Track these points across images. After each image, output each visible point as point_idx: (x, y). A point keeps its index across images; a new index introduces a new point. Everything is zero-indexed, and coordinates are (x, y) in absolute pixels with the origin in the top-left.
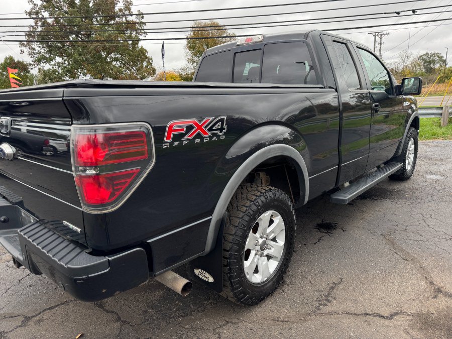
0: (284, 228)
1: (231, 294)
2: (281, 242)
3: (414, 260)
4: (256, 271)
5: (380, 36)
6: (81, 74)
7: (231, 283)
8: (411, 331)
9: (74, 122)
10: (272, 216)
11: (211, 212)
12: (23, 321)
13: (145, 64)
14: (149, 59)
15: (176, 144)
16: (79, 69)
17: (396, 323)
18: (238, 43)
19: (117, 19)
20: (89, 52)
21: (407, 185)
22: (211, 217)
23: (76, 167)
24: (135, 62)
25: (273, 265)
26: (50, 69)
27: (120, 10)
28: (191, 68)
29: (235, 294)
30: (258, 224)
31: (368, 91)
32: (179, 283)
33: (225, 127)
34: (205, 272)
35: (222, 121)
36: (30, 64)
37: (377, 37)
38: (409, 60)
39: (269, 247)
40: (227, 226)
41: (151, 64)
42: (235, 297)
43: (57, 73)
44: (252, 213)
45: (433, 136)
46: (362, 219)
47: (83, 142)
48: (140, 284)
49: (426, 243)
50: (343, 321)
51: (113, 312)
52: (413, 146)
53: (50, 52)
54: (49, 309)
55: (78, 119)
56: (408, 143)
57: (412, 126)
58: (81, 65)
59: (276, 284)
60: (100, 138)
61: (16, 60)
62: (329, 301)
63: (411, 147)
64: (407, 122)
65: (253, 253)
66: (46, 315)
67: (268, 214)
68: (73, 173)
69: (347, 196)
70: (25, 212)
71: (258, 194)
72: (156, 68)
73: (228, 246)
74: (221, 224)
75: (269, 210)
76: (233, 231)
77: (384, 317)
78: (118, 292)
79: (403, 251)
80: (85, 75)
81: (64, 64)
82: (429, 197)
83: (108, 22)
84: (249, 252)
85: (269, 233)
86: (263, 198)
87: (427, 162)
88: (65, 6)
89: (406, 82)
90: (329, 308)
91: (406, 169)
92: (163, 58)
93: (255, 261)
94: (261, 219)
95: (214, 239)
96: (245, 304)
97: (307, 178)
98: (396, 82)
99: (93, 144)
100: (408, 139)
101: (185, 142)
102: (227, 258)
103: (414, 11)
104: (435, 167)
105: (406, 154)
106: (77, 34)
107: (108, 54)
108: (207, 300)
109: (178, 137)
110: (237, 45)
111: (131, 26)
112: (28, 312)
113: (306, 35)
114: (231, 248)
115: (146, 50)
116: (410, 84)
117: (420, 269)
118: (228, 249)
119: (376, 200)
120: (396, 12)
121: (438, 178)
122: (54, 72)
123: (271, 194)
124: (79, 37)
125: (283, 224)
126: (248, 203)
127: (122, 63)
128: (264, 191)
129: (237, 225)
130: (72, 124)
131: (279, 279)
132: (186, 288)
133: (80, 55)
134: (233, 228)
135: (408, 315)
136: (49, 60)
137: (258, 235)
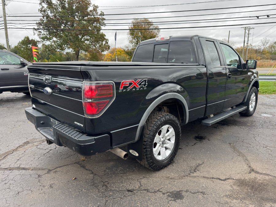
0: (174, 135)
1: (146, 163)
2: (173, 141)
3: (243, 156)
4: (159, 154)
5: (248, 30)
6: (67, 48)
7: (147, 157)
8: (233, 186)
9: (84, 80)
10: (168, 128)
11: (138, 123)
12: (48, 171)
13: (104, 43)
14: (106, 40)
15: (124, 90)
16: (65, 44)
17: (227, 183)
18: (157, 40)
19: (89, 16)
20: (72, 35)
21: (250, 119)
22: (138, 125)
23: (84, 98)
24: (98, 41)
25: (168, 153)
26: (49, 44)
27: (91, 11)
28: (131, 46)
29: (148, 163)
30: (161, 131)
31: (224, 67)
32: (123, 153)
33: (147, 84)
34: (135, 151)
35: (145, 81)
36: (38, 41)
37: (246, 30)
38: (268, 44)
39: (166, 143)
40: (146, 130)
41: (107, 43)
42: (148, 164)
43: (53, 47)
44: (158, 125)
45: (273, 92)
46: (219, 135)
47: (87, 88)
48: (106, 151)
49: (252, 148)
50: (201, 180)
51: (90, 170)
52: (255, 97)
53: (50, 34)
54: (59, 167)
55: (86, 79)
56: (251, 95)
57: (253, 85)
58: (67, 42)
59: (169, 162)
60: (94, 87)
61: (30, 39)
62: (196, 172)
63: (253, 97)
64: (250, 84)
65: (158, 145)
66: (58, 169)
67: (166, 126)
68: (83, 101)
69: (211, 122)
70: (53, 119)
71: (162, 116)
72: (110, 45)
73: (146, 139)
74: (143, 128)
75: (167, 124)
76: (148, 132)
77: (222, 180)
78: (97, 153)
79: (238, 152)
80: (69, 48)
81: (57, 42)
82: (260, 126)
83: (84, 18)
84: (156, 144)
85: (167, 136)
86: (164, 118)
87: (265, 107)
88: (59, 8)
89: (249, 62)
90: (195, 174)
91: (249, 110)
92: (115, 41)
93: (159, 149)
94: (162, 129)
95: (139, 135)
96: (153, 169)
97: (187, 110)
98: (243, 62)
99: (91, 89)
100: (251, 93)
101: (128, 90)
102: (145, 145)
103: (268, 16)
104: (269, 110)
105: (249, 101)
106: (66, 24)
107: (83, 36)
108: (135, 167)
109: (125, 88)
110: (156, 41)
111: (97, 20)
112: (50, 167)
113: (192, 38)
114: (147, 140)
115: (104, 35)
116: (251, 63)
117: (245, 160)
118: (146, 141)
119: (230, 126)
120: (256, 17)
121: (269, 116)
122: (51, 46)
123: (168, 117)
124: (67, 26)
125: (174, 132)
126: (156, 120)
127: (90, 42)
128: (164, 115)
129: (150, 130)
130: (83, 81)
131: (171, 160)
132: (125, 156)
133: (67, 36)
134: (148, 131)
135: (234, 180)
136: (49, 39)
137: (161, 136)
